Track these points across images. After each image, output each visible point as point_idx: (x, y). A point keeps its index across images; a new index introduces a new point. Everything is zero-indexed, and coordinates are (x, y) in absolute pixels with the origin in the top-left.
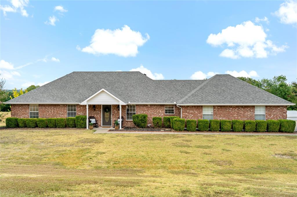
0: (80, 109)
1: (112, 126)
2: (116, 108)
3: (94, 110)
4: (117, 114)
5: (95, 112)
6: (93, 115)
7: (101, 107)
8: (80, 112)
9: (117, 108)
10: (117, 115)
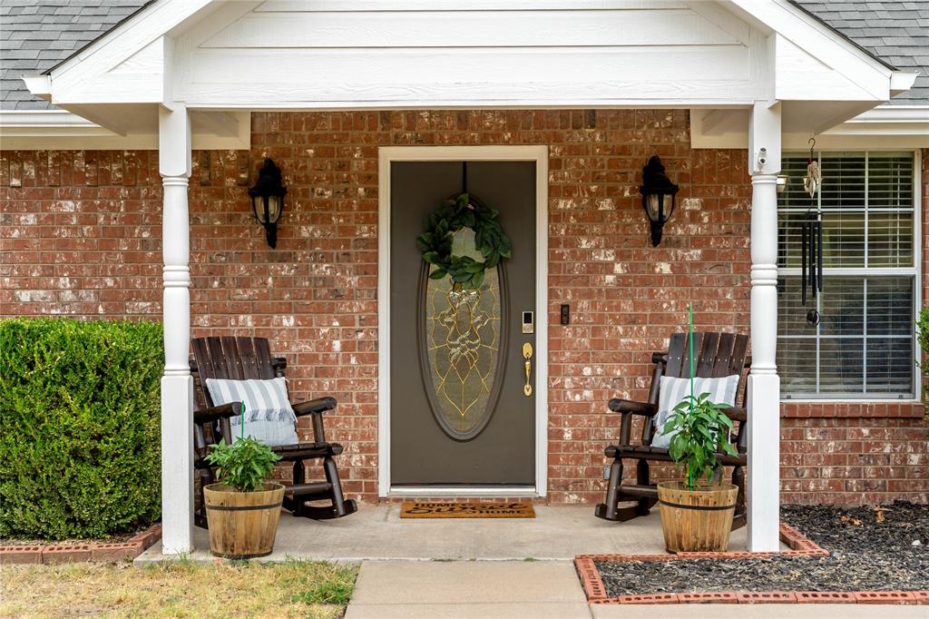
0: (43, 230)
1: (541, 489)
2: (606, 205)
3: (272, 234)
4: (627, 307)
5: (286, 270)
6: (248, 321)
7: (373, 193)
8: (50, 272)
9: (622, 205)
10: (632, 320)
